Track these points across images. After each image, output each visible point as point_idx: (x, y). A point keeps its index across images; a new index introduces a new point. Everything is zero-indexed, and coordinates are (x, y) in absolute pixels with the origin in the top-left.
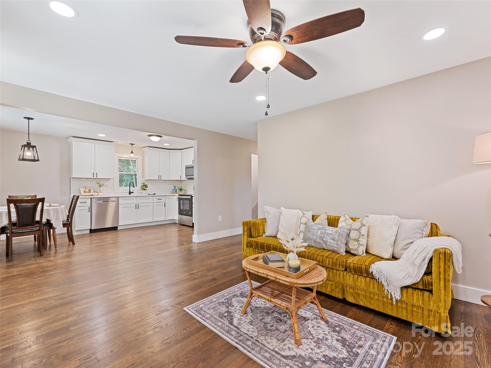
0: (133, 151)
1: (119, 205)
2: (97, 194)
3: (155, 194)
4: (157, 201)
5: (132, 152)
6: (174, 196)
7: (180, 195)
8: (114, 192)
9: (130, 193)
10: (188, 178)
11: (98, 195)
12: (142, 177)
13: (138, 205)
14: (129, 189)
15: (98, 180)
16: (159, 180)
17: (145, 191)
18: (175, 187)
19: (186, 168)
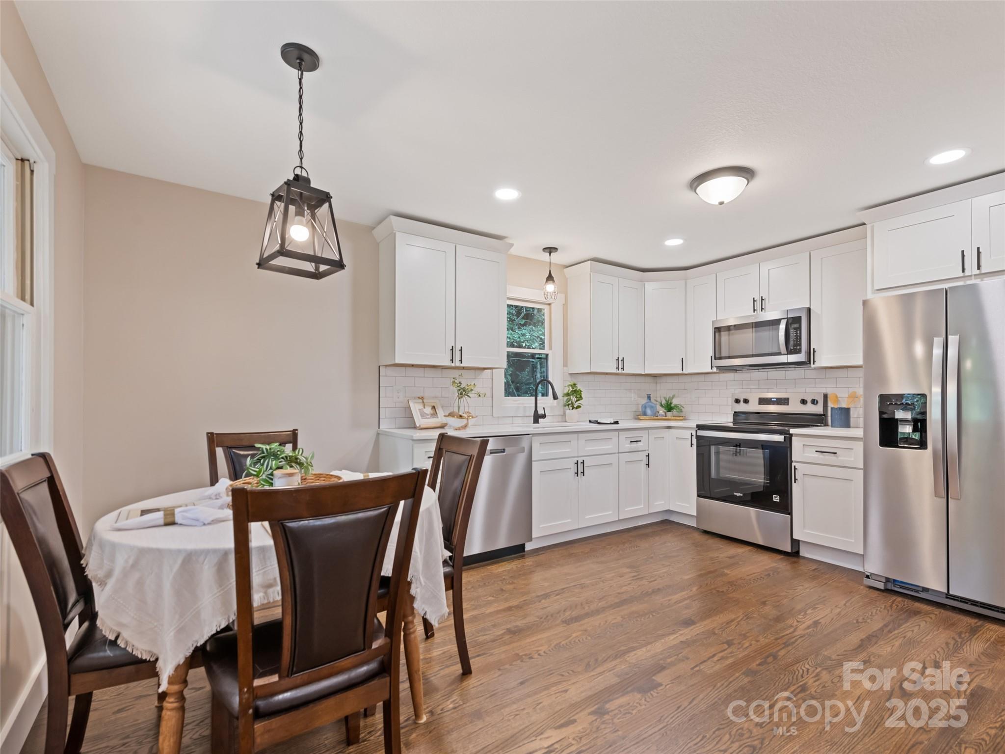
0: (553, 274)
1: (533, 463)
2: (462, 422)
3: (616, 423)
4: (628, 446)
5: (550, 278)
6: (669, 428)
7: (700, 427)
8: (494, 415)
9: (537, 417)
10: (718, 367)
11: (465, 427)
12: (564, 367)
13: (583, 463)
14: (534, 405)
15: (456, 373)
16: (619, 375)
17: (575, 411)
18: (649, 397)
19: (718, 330)
